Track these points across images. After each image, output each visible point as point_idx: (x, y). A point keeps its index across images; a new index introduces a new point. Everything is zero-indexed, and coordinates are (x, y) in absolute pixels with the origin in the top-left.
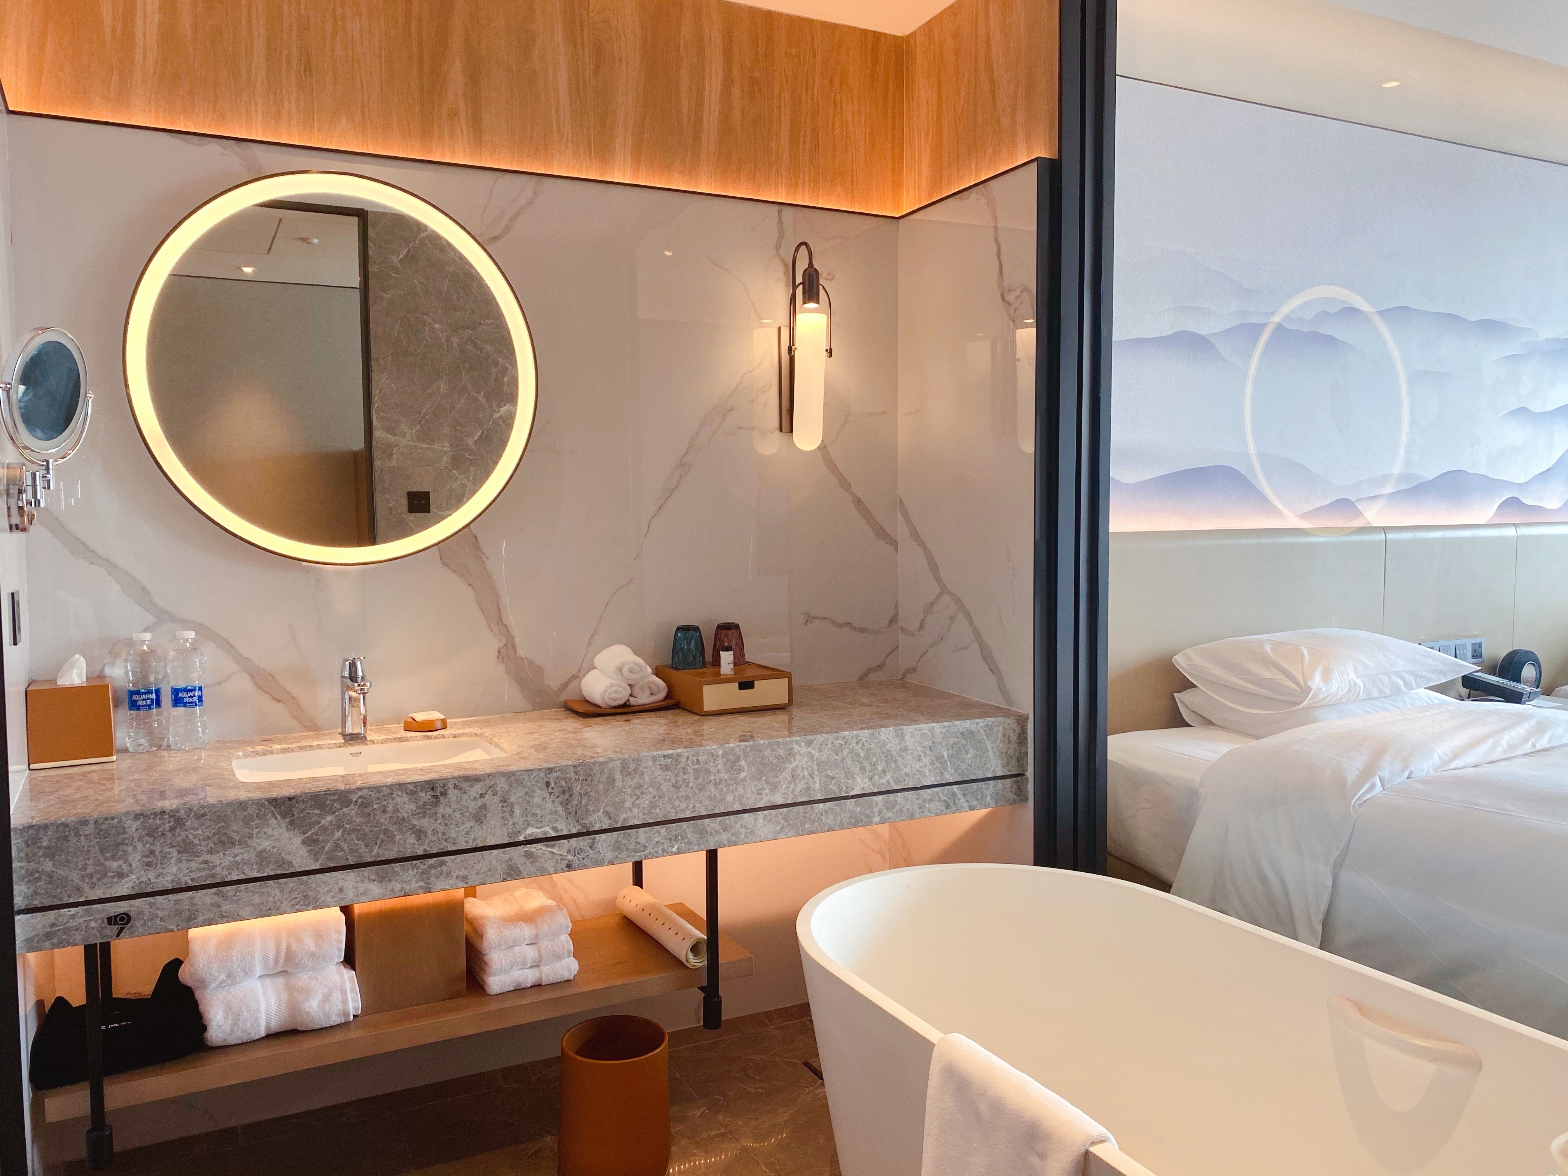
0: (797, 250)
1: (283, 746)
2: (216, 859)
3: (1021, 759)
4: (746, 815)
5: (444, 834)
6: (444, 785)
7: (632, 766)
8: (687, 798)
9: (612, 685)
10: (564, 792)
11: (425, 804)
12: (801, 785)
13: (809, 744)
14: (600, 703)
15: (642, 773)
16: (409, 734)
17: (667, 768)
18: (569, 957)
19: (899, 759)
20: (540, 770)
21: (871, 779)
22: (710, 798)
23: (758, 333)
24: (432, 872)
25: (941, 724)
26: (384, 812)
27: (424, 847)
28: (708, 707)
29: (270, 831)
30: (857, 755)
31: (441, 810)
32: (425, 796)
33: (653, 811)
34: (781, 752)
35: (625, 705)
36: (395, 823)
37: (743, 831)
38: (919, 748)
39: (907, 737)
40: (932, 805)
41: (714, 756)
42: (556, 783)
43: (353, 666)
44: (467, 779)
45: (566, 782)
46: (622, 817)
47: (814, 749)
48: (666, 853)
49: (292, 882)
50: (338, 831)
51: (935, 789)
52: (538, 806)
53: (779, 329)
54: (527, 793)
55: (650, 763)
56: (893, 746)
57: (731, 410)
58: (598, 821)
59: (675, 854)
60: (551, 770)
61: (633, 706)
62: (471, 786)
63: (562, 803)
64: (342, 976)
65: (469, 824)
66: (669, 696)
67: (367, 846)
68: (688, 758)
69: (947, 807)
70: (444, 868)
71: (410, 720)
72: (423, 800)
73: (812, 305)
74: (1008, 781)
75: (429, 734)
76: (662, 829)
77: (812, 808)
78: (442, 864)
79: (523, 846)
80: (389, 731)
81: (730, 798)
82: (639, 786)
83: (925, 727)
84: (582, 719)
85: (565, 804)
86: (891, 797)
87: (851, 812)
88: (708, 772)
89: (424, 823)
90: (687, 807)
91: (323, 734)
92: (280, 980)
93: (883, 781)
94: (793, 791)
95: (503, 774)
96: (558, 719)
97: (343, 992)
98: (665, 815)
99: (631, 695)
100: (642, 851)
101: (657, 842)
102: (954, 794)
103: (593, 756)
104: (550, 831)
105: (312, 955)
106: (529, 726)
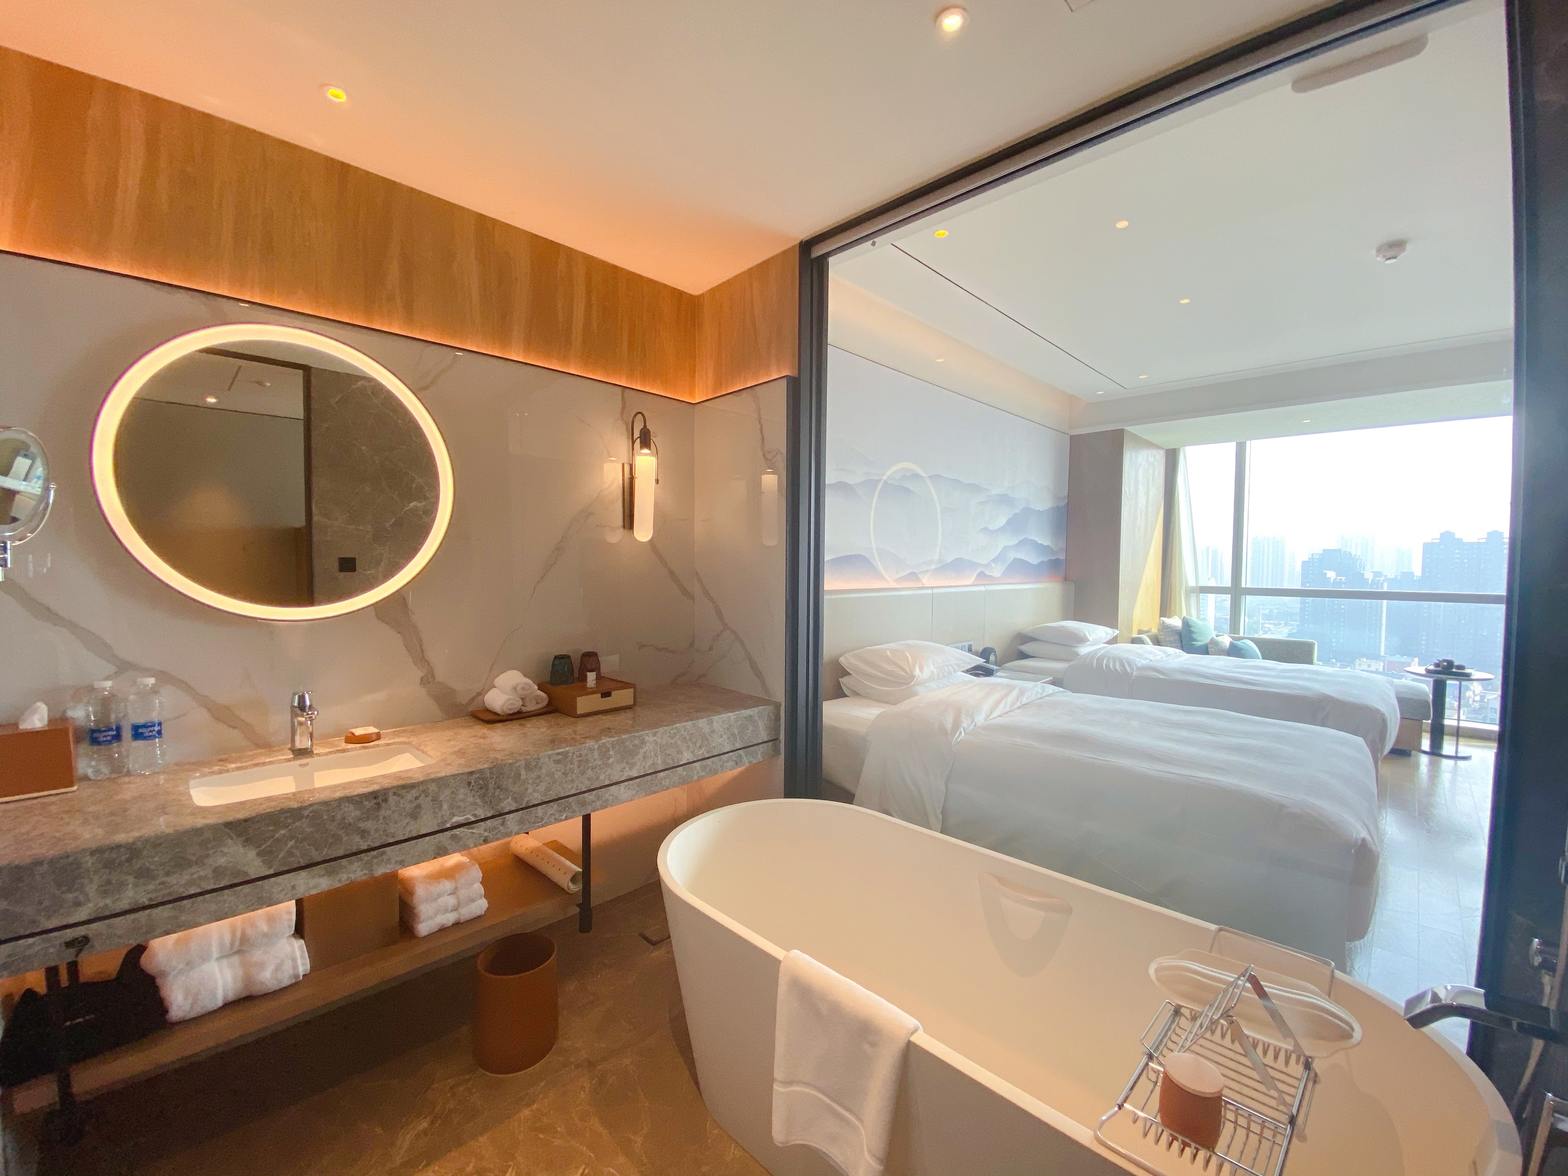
0: (636, 415)
1: (238, 765)
2: (173, 880)
3: (777, 729)
4: (614, 787)
5: (384, 831)
6: (385, 794)
7: (534, 764)
8: (573, 781)
9: (509, 700)
10: (481, 788)
11: (368, 810)
12: (650, 762)
13: (655, 735)
14: (499, 712)
15: (541, 768)
16: (350, 746)
17: (558, 762)
18: (481, 898)
19: (709, 738)
20: (463, 774)
21: (693, 752)
22: (589, 779)
23: (607, 467)
24: (375, 861)
25: (734, 713)
26: (333, 820)
27: (368, 843)
28: (580, 711)
29: (226, 850)
30: (685, 738)
31: (383, 812)
32: (368, 804)
33: (549, 793)
34: (637, 742)
35: (519, 712)
36: (343, 828)
37: (611, 798)
38: (721, 730)
39: (715, 724)
40: (728, 764)
41: (592, 750)
42: (475, 782)
43: (302, 699)
44: (403, 787)
45: (484, 781)
46: (526, 800)
47: (658, 738)
48: (557, 820)
49: (246, 888)
50: (291, 841)
51: (730, 754)
52: (463, 800)
53: (623, 464)
54: (453, 792)
55: (547, 759)
56: (706, 729)
57: (592, 513)
58: (508, 804)
59: (564, 820)
60: (472, 773)
61: (525, 713)
62: (408, 792)
63: (479, 796)
64: (293, 946)
65: (406, 821)
66: (550, 704)
67: (317, 850)
68: (574, 753)
69: (737, 763)
70: (385, 857)
71: (350, 735)
72: (367, 807)
73: (646, 451)
74: (770, 744)
75: (366, 745)
76: (555, 805)
77: (656, 776)
78: (383, 853)
79: (449, 831)
80: (332, 745)
81: (602, 777)
82: (539, 777)
83: (725, 716)
84: (487, 725)
85: (482, 797)
86: (704, 762)
87: (680, 775)
88: (587, 761)
89: (368, 825)
90: (572, 787)
91: (275, 751)
92: (236, 959)
93: (700, 753)
94: (644, 767)
95: (433, 780)
96: (469, 726)
97: (294, 960)
98: (556, 795)
99: (523, 705)
100: (541, 822)
101: (551, 814)
102: (740, 756)
103: (504, 758)
104: (471, 817)
105: (265, 935)
106: (449, 734)
